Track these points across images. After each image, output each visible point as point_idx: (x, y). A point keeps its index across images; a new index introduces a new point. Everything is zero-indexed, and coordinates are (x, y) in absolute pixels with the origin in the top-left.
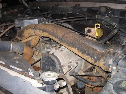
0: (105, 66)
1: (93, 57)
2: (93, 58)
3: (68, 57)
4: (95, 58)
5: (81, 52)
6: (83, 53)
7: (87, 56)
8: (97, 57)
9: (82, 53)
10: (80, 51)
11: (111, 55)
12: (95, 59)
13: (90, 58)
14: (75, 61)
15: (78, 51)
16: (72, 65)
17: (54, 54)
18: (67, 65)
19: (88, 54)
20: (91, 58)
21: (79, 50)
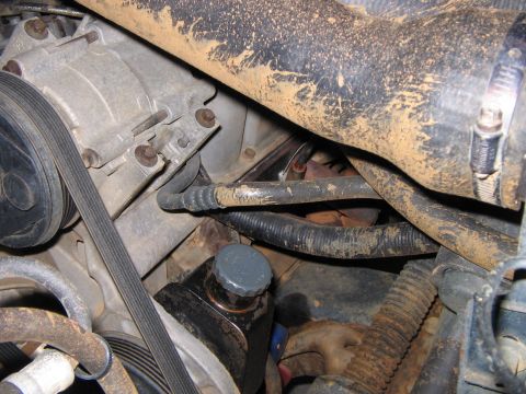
0: (436, 155)
1: (316, 77)
2: (314, 88)
3: (137, 81)
4: (341, 83)
5: (209, 37)
6: (222, 48)
7: (265, 71)
8: (355, 71)
9: (214, 44)
10: (199, 27)
11: (498, 46)
12: (342, 92)
13: (290, 90)
14: (191, 102)
15: (184, 30)
16: (171, 134)
17: (19, 72)
18: (126, 147)
19: (271, 54)
20: (300, 80)
21: (190, 21)
